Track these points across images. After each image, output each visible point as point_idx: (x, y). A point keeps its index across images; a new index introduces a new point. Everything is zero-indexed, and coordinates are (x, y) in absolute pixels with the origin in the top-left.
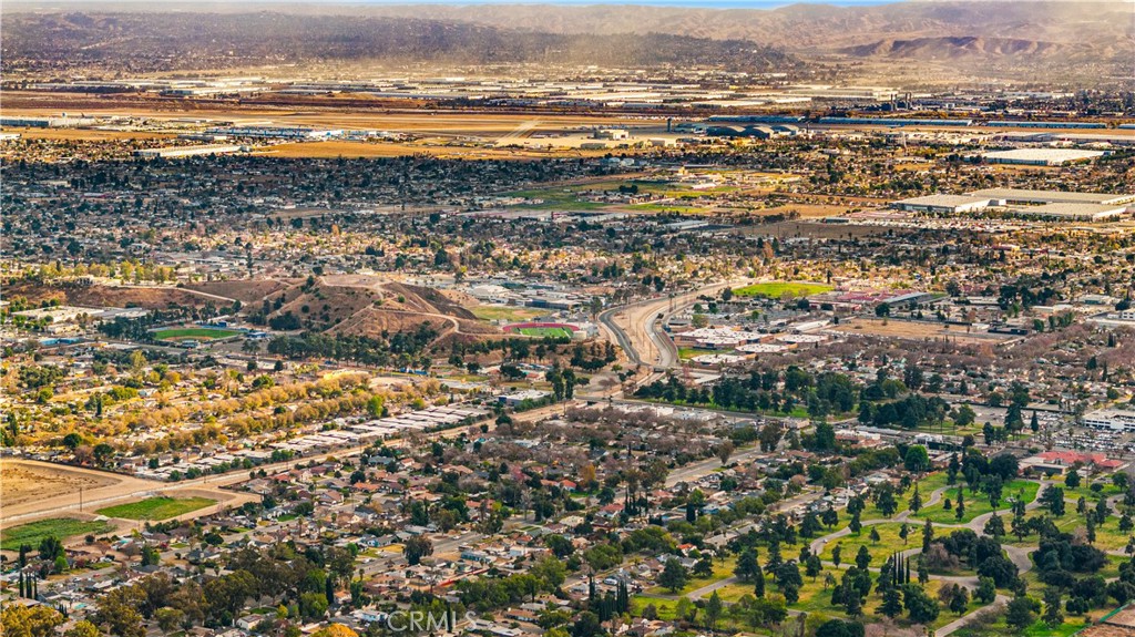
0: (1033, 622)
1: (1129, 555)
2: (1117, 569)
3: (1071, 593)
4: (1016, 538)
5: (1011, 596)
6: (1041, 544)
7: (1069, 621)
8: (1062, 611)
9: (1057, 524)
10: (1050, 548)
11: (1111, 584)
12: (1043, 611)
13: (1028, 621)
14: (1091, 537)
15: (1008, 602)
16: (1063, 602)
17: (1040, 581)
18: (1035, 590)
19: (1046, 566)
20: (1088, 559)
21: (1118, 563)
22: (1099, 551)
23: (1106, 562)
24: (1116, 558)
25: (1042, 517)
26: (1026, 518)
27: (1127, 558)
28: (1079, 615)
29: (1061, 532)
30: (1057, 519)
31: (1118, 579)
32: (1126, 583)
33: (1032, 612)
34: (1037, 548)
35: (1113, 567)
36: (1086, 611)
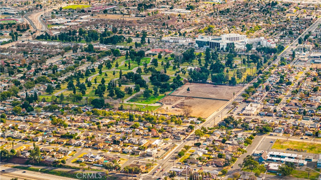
0: (151, 96)
1: (175, 76)
2: (172, 80)
3: (160, 87)
4: (145, 73)
5: (144, 89)
6: (152, 75)
7: (160, 95)
8: (158, 92)
9: (156, 69)
10: (154, 76)
11: (171, 85)
12: (153, 93)
13: (149, 96)
14: (165, 72)
15: (143, 91)
16: (158, 90)
17: (152, 85)
18: (151, 87)
19: (153, 81)
20: (165, 78)
21: (173, 79)
22: (167, 76)
23: (170, 79)
24: (172, 77)
25: (152, 67)
26: (148, 68)
27: (175, 77)
28: (163, 93)
29: (157, 71)
30: (156, 67)
31: (173, 83)
32: (175, 84)
33: (150, 93)
34: (151, 76)
35: (171, 80)
36: (165, 92)
